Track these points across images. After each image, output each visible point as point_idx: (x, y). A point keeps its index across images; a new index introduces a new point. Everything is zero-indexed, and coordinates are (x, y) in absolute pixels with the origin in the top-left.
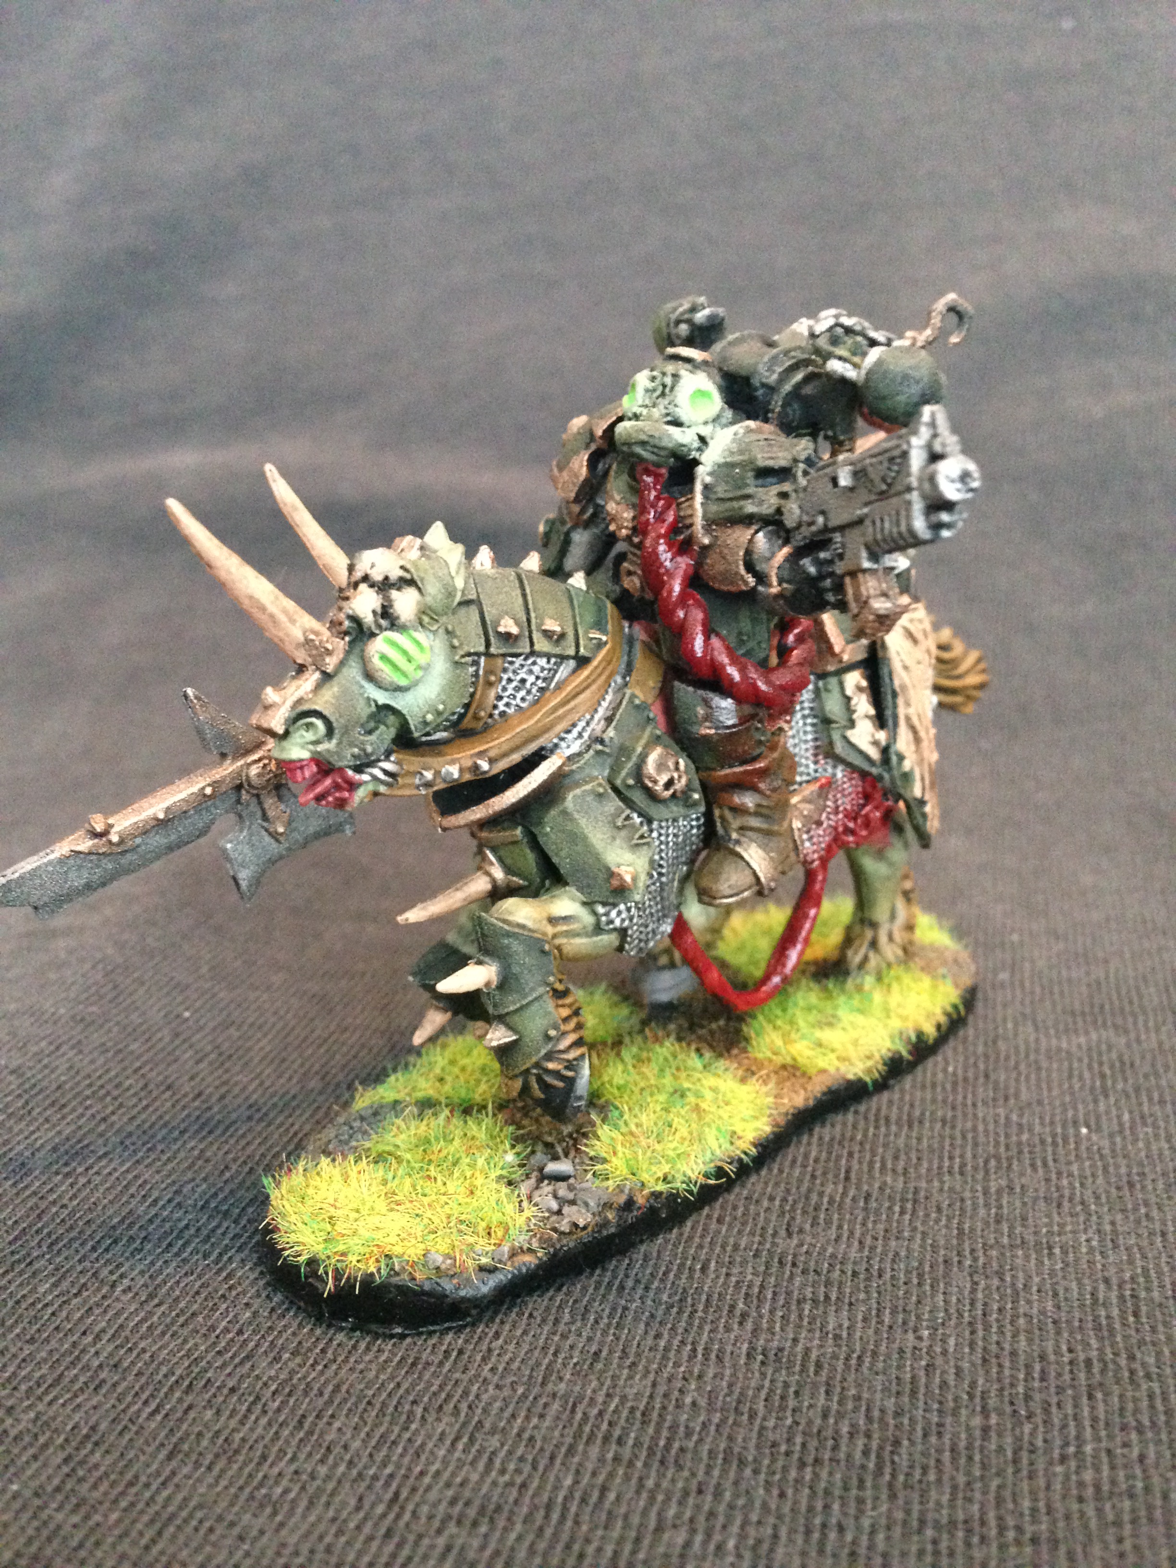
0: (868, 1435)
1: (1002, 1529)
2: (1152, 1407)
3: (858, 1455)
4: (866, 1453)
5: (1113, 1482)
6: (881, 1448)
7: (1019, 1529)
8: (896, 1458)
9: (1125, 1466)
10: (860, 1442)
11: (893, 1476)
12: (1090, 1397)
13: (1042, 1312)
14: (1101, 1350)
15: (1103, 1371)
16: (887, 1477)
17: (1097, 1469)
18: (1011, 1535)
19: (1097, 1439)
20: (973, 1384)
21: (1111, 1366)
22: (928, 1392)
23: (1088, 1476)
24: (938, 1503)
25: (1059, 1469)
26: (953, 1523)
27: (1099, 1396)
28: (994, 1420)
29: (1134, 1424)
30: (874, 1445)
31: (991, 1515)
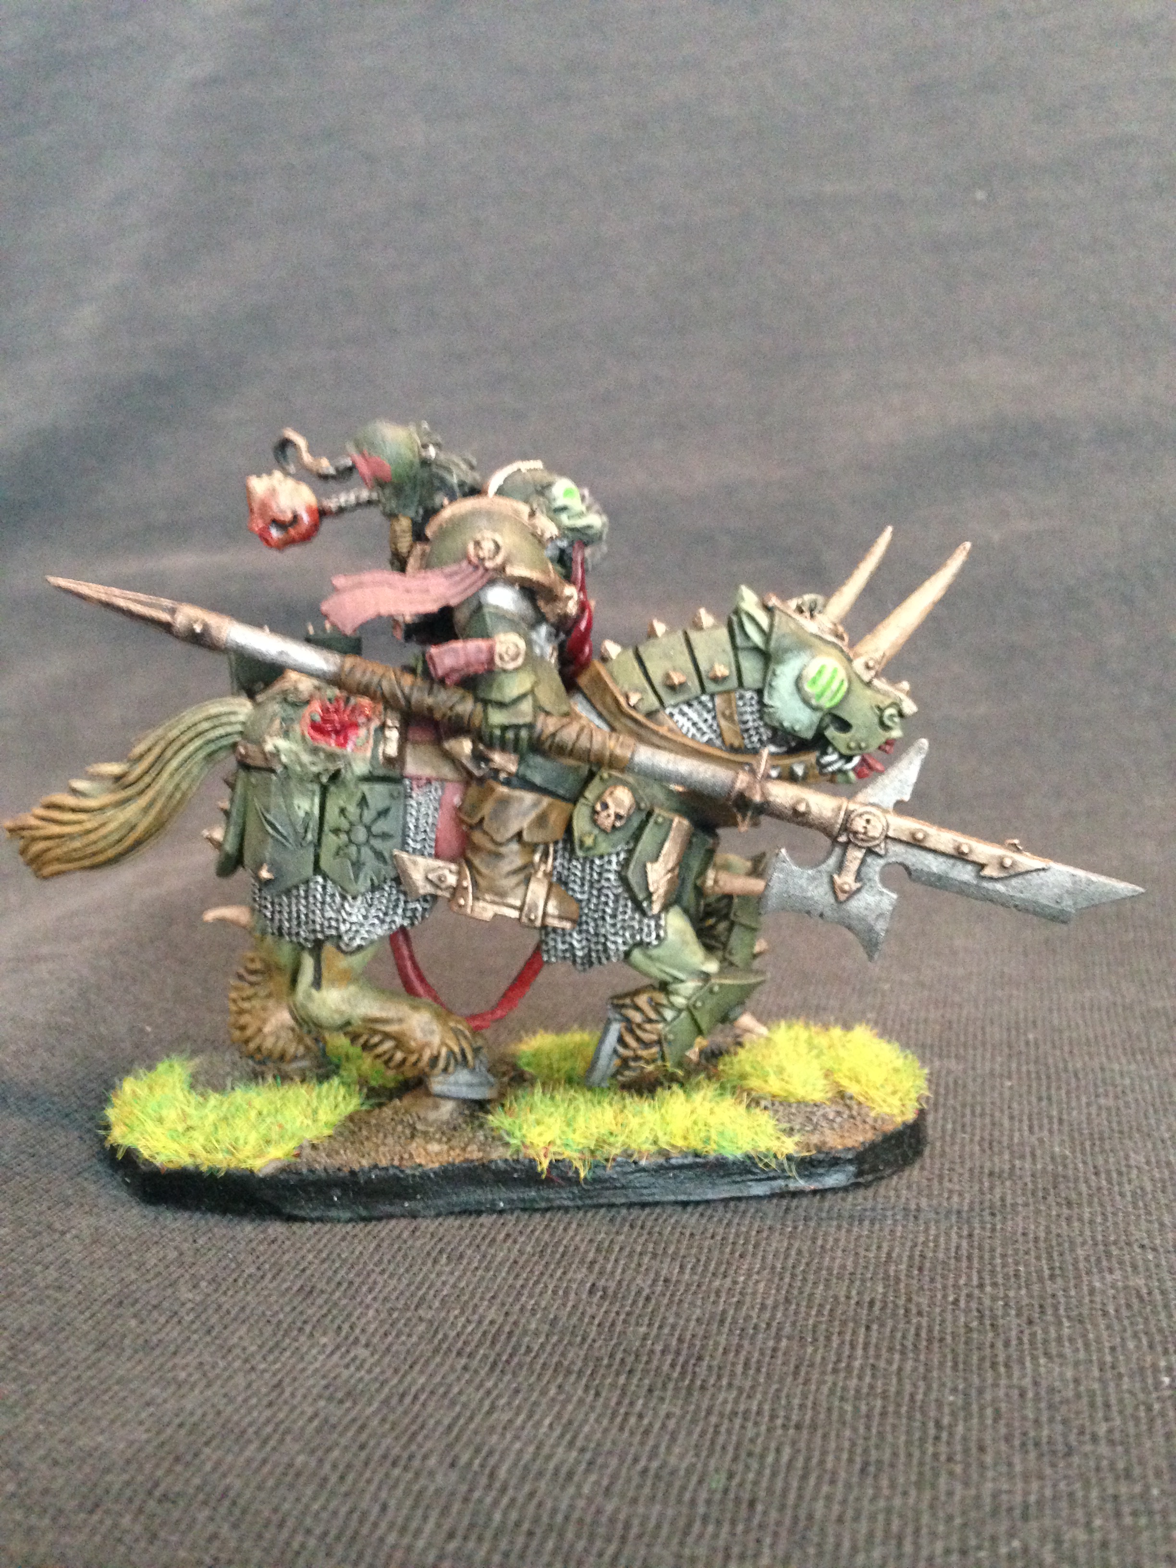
0: (678, 1353)
1: (773, 1417)
2: (917, 1335)
3: (666, 1368)
4: (673, 1365)
5: (872, 1387)
6: (686, 1362)
7: (787, 1418)
8: (697, 1369)
9: (885, 1377)
10: (669, 1358)
11: (692, 1381)
12: (868, 1328)
13: (843, 1267)
14: (885, 1295)
15: (883, 1309)
16: (687, 1382)
17: (860, 1378)
18: (779, 1422)
19: (866, 1357)
20: (773, 1317)
21: (890, 1305)
22: (734, 1321)
23: (853, 1383)
24: (725, 1402)
25: (829, 1378)
26: (734, 1413)
27: (875, 1327)
28: (784, 1343)
29: (898, 1347)
30: (681, 1359)
31: (767, 1407)
